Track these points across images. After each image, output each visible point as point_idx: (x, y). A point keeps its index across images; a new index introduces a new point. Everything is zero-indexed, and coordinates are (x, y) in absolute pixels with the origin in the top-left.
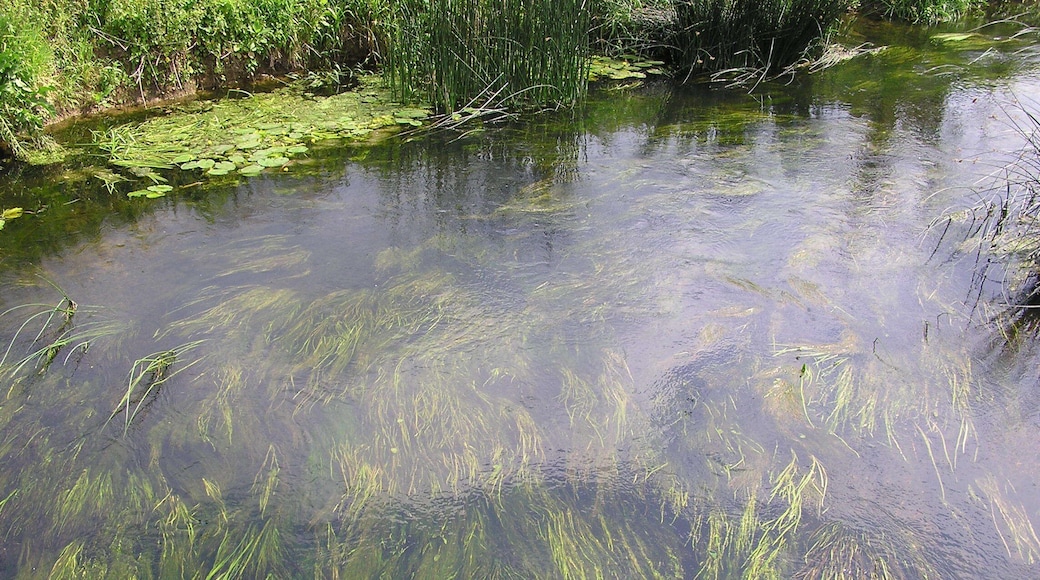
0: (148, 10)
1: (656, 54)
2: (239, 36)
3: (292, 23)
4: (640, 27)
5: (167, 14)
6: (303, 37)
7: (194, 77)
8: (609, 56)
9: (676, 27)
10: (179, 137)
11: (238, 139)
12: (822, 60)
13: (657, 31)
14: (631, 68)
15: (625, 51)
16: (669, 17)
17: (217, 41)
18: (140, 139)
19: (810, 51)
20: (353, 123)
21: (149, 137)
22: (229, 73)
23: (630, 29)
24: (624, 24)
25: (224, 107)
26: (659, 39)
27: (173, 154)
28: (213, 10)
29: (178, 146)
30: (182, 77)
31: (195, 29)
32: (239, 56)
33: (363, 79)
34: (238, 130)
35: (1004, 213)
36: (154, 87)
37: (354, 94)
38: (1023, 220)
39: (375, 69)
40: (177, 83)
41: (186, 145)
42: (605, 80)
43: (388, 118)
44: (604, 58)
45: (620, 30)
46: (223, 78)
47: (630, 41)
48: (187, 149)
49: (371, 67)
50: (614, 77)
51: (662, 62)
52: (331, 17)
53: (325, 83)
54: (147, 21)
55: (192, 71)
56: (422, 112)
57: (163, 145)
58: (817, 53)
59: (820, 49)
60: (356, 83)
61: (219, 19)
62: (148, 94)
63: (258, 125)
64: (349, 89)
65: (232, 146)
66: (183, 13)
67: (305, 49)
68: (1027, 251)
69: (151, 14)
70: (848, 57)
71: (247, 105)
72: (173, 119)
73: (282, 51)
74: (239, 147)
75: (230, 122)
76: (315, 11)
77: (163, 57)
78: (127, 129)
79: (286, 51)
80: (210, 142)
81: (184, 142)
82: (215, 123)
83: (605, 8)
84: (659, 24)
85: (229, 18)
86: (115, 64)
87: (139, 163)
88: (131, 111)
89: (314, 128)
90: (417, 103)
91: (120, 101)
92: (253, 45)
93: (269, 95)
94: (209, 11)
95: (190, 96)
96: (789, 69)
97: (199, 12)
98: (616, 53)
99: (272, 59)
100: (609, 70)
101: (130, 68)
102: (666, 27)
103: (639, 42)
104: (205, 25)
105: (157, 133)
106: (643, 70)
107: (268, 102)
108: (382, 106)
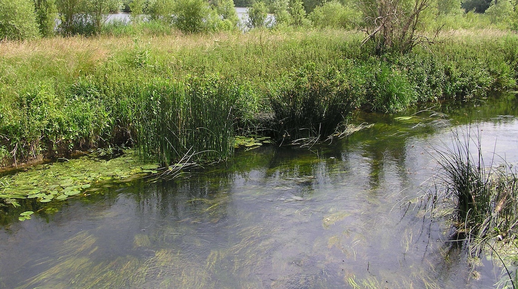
0: (21, 121)
1: (266, 133)
2: (65, 132)
3: (91, 125)
4: (258, 121)
5: (30, 123)
6: (96, 132)
7: (42, 152)
8: (244, 136)
9: (275, 121)
10: (32, 182)
11: (62, 182)
12: (345, 131)
13: (266, 123)
14: (255, 141)
15: (252, 133)
16: (272, 116)
17: (54, 135)
18: (12, 183)
19: (339, 128)
20: (122, 172)
21: (17, 182)
22: (59, 150)
23: (254, 122)
24: (251, 120)
25: (55, 166)
26: (268, 127)
27: (28, 190)
28: (53, 121)
29: (31, 186)
30: (36, 152)
31: (43, 129)
32: (65, 142)
33: (126, 151)
34: (62, 177)
35: (435, 198)
36: (21, 157)
37: (122, 158)
38: (445, 200)
39: (131, 146)
40: (33, 155)
41: (35, 186)
42: (242, 147)
43: (138, 169)
44: (242, 137)
45: (249, 123)
46: (57, 153)
47: (254, 128)
48: (35, 188)
49: (129, 145)
50: (247, 146)
51: (270, 137)
52: (109, 122)
53: (107, 154)
54: (20, 126)
55: (41, 150)
56: (155, 166)
57: (24, 186)
58: (343, 129)
59: (344, 127)
60: (122, 153)
61: (55, 124)
62: (19, 161)
63: (72, 175)
64: (119, 156)
65: (58, 185)
66: (38, 122)
67: (97, 138)
68: (448, 215)
69: (22, 123)
70: (357, 130)
71: (67, 165)
72: (30, 173)
73: (86, 139)
74: (61, 185)
75: (58, 174)
76: (102, 120)
77: (27, 143)
78: (6, 178)
79: (87, 139)
80: (47, 183)
81: (34, 184)
82: (51, 174)
83: (241, 113)
84: (267, 120)
85: (60, 124)
86: (3, 147)
87: (10, 196)
88: (9, 169)
89: (101, 175)
90: (152, 163)
91: (4, 165)
92: (72, 136)
93: (77, 160)
94: (50, 121)
95: (39, 162)
96: (330, 137)
97: (46, 122)
98: (247, 134)
99: (81, 143)
100: (244, 142)
101: (10, 149)
102: (271, 121)
103: (258, 129)
104: (48, 128)
105: (21, 180)
106: (261, 141)
107: (77, 163)
108: (135, 164)
